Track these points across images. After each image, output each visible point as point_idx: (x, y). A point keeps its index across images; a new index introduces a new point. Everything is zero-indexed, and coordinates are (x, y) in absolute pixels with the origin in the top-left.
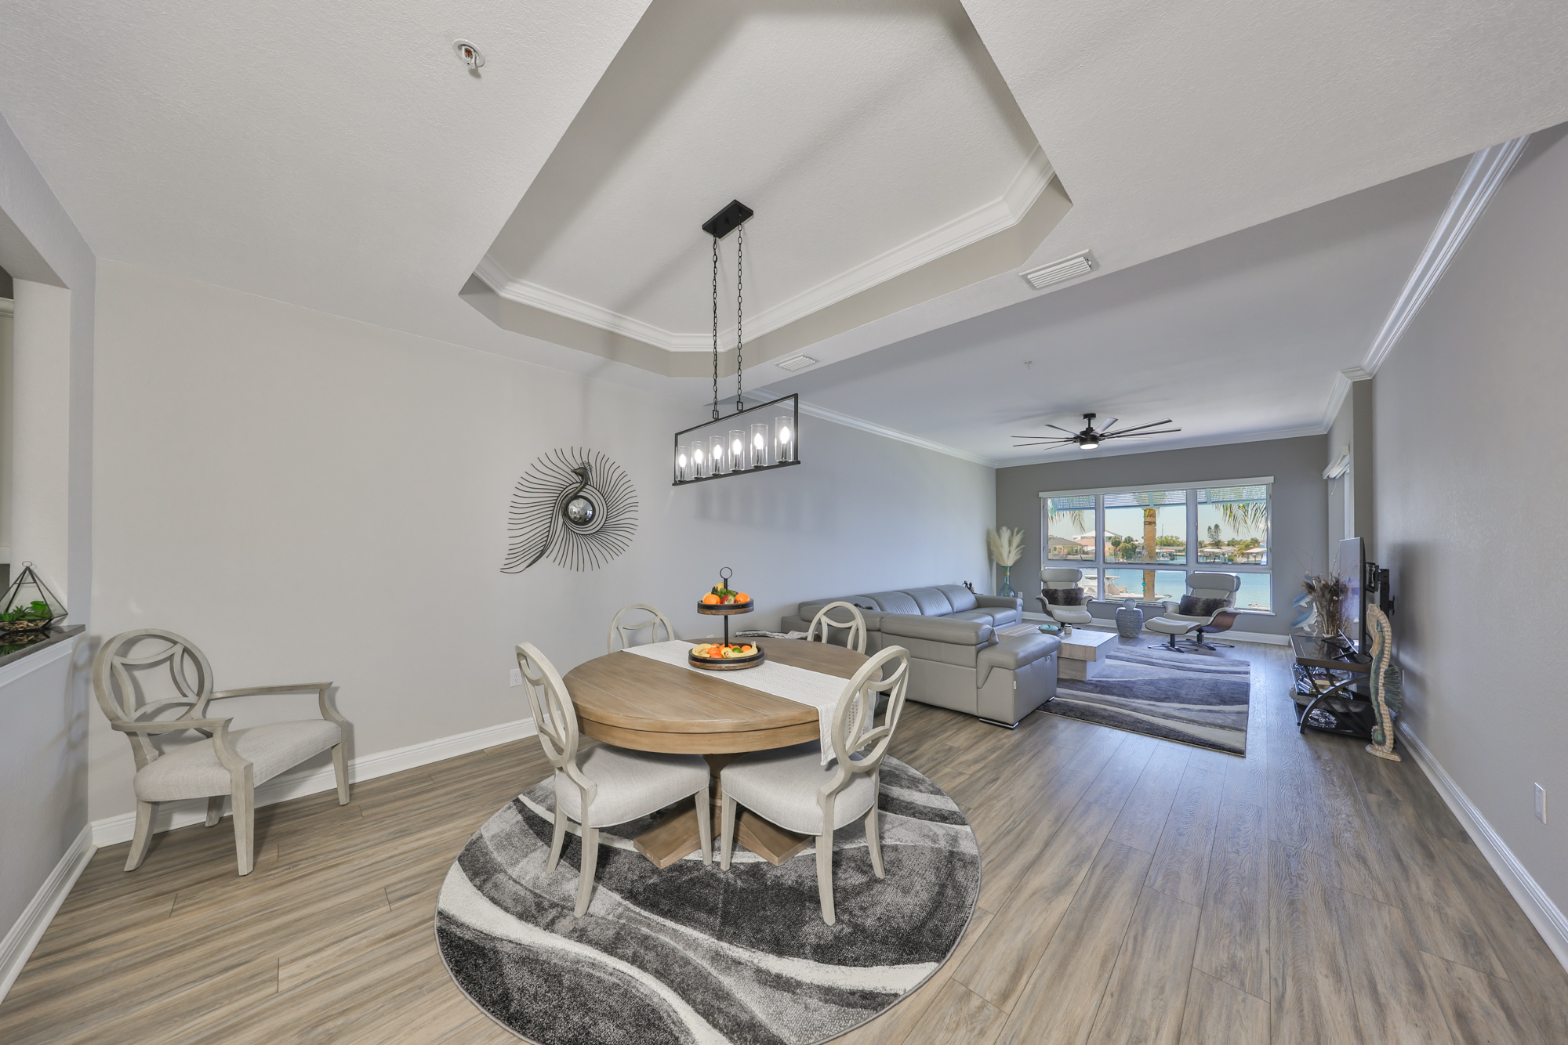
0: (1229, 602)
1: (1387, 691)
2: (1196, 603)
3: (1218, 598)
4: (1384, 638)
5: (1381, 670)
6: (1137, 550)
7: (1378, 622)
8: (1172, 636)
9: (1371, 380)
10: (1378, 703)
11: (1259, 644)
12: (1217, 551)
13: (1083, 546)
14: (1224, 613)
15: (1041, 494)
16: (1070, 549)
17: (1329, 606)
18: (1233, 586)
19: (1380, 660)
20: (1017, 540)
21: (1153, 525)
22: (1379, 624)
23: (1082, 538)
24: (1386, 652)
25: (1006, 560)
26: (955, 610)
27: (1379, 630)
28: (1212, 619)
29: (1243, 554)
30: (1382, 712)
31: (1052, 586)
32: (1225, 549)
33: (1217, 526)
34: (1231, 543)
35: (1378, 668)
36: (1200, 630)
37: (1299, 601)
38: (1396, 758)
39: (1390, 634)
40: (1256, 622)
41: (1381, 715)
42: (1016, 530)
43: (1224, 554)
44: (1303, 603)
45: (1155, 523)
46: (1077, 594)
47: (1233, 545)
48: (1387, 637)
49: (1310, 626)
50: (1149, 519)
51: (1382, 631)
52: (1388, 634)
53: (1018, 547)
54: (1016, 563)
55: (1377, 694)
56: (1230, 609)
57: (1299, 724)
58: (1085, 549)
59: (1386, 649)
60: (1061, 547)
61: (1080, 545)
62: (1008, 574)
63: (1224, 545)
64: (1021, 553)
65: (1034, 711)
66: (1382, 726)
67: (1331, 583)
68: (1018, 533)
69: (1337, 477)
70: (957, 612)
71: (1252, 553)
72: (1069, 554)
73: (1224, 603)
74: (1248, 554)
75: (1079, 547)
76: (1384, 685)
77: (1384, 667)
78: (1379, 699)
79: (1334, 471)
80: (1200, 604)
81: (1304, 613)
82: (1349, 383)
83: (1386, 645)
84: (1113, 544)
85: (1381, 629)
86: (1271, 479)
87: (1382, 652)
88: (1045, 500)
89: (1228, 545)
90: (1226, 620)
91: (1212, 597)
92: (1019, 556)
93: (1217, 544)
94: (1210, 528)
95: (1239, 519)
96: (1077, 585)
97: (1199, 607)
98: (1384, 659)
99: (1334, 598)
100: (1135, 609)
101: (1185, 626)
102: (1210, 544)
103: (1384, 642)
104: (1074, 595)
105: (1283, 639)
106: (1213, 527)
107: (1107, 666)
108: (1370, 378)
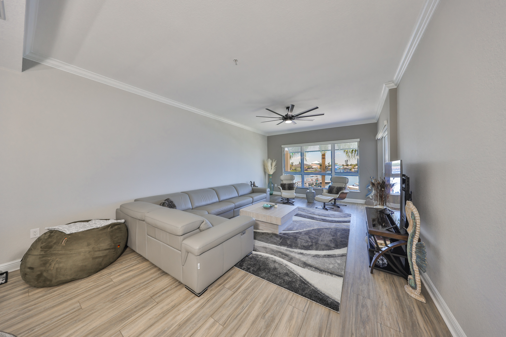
0: (345, 188)
1: (418, 257)
2: (333, 189)
3: (341, 186)
4: (416, 223)
5: (414, 243)
6: (327, 167)
7: (412, 213)
8: (324, 203)
9: (396, 88)
10: (412, 263)
11: (355, 203)
12: (347, 167)
13: (312, 166)
14: (343, 193)
15: (282, 146)
16: (308, 167)
17: (380, 192)
18: (345, 181)
19: (413, 237)
20: (274, 164)
21: (325, 159)
22: (412, 214)
23: (312, 164)
24: (417, 233)
25: (270, 172)
26: (240, 195)
27: (413, 218)
28: (339, 195)
29: (354, 168)
30: (415, 269)
31: (285, 182)
32: (349, 167)
33: (347, 160)
34: (351, 165)
35: (412, 241)
36: (335, 200)
37: (368, 187)
38: (423, 300)
39: (419, 221)
40: (354, 195)
41: (414, 271)
42: (274, 160)
43: (349, 168)
44: (370, 188)
45: (325, 158)
46: (292, 185)
47: (351, 166)
48: (418, 223)
49: (372, 196)
50: (323, 157)
51: (415, 219)
52: (418, 221)
53: (275, 166)
54: (273, 173)
55: (411, 257)
56: (345, 191)
57: (370, 267)
58: (312, 167)
59: (417, 230)
60: (306, 166)
61: (311, 166)
62: (271, 177)
63: (349, 165)
64: (276, 169)
65: (233, 267)
66: (414, 275)
67: (380, 180)
68: (274, 161)
69: (380, 139)
70: (240, 196)
71: (356, 168)
72: (308, 169)
73: (343, 189)
74: (355, 168)
75: (311, 167)
76: (416, 252)
77: (415, 241)
78: (413, 260)
79: (379, 136)
80: (335, 189)
81: (370, 191)
82: (387, 90)
83: (417, 228)
84: (320, 166)
85: (414, 217)
86: (359, 140)
87: (414, 232)
88: (284, 148)
89: (350, 166)
90: (344, 195)
91: (339, 186)
92: (275, 170)
93: (347, 165)
94: (345, 161)
95: (350, 157)
96: (293, 182)
97: (335, 190)
98: (416, 237)
99: (383, 189)
100: (313, 191)
101: (328, 199)
102: (346, 165)
103: (416, 226)
104: (291, 186)
105: (363, 201)
106: (346, 161)
107: (293, 221)
108: (396, 87)
